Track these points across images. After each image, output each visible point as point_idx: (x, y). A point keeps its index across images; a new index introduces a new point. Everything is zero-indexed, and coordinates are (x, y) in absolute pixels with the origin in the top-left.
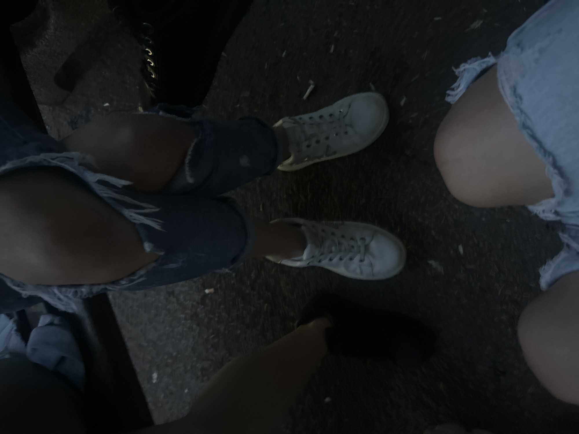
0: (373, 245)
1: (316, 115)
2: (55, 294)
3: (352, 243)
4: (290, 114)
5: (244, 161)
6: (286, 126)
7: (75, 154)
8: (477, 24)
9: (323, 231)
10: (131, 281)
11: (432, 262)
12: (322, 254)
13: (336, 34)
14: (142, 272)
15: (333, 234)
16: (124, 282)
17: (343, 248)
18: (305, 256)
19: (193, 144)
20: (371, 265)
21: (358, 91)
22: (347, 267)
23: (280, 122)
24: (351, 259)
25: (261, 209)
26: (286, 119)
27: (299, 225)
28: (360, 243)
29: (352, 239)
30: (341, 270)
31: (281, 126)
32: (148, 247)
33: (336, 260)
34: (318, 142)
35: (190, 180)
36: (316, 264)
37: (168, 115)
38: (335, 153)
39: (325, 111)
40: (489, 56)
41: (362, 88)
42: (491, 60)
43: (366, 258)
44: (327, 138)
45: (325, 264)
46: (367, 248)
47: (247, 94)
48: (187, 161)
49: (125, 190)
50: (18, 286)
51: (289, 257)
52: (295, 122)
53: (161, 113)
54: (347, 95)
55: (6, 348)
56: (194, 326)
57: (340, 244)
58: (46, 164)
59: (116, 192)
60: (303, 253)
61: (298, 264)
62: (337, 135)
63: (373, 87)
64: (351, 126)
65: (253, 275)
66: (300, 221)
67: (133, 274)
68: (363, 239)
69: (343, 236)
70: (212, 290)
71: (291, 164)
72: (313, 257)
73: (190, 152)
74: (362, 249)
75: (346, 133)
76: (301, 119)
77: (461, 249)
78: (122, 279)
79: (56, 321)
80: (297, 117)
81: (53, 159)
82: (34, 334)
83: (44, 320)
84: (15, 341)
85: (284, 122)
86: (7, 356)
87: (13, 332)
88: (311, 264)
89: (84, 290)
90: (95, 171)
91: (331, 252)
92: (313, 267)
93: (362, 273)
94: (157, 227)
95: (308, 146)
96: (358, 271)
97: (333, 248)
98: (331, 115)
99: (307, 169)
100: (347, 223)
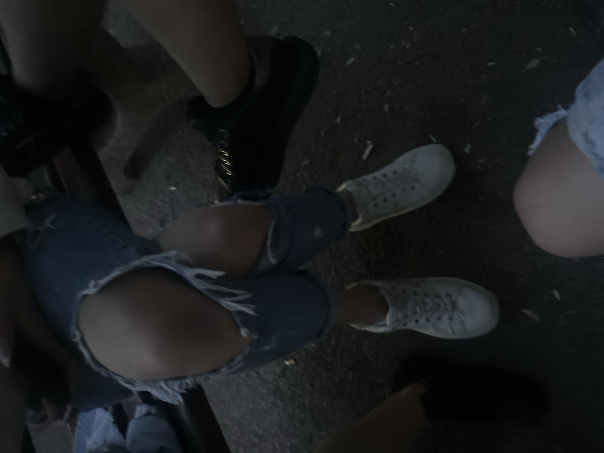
0: (461, 301)
1: (378, 174)
2: (162, 388)
3: (437, 301)
4: (352, 177)
5: (318, 233)
6: (350, 189)
7: (172, 253)
8: (534, 64)
9: (404, 291)
10: (230, 367)
11: (525, 311)
12: (406, 317)
13: (388, 94)
14: (239, 358)
15: (415, 293)
16: (223, 370)
17: (428, 308)
18: (388, 321)
19: (272, 227)
20: (462, 323)
21: (419, 145)
22: (436, 328)
23: (343, 186)
24: (439, 318)
25: (334, 272)
26: (350, 182)
27: (377, 288)
28: (446, 300)
29: (437, 296)
30: (430, 332)
31: (345, 191)
32: (244, 332)
33: (422, 321)
34: (384, 200)
35: (273, 261)
36: (402, 327)
37: (246, 202)
38: (404, 208)
39: (387, 170)
40: (560, 109)
41: (423, 141)
42: (562, 113)
43: (456, 317)
44: (394, 195)
45: (411, 326)
46: (454, 304)
47: (306, 162)
48: (269, 243)
49: (219, 281)
50: (128, 382)
51: (371, 323)
52: (360, 184)
53: (240, 201)
54: (408, 150)
55: (105, 441)
56: (278, 402)
57: (424, 303)
58: (147, 265)
59: (212, 284)
60: (386, 317)
61: (382, 330)
62: (403, 190)
63: (434, 140)
64: (417, 180)
65: (333, 342)
66: (378, 284)
67: (232, 360)
68: (449, 296)
69: (426, 295)
70: (292, 362)
71: (360, 225)
72: (397, 320)
73: (270, 234)
74: (450, 307)
75: (413, 188)
76: (364, 180)
77: (556, 294)
78: (222, 367)
79: (153, 410)
80: (360, 179)
81: (152, 260)
82: (132, 427)
83: (141, 410)
84: (113, 434)
85: (348, 186)
86: (106, 450)
87: (111, 424)
88: (396, 329)
89: (189, 382)
90: (192, 266)
91: (416, 313)
92: (399, 331)
93: (453, 332)
94: (250, 312)
95: (375, 206)
96: (449, 330)
97: (418, 310)
98: (395, 173)
99: (376, 227)
100: (428, 279)
